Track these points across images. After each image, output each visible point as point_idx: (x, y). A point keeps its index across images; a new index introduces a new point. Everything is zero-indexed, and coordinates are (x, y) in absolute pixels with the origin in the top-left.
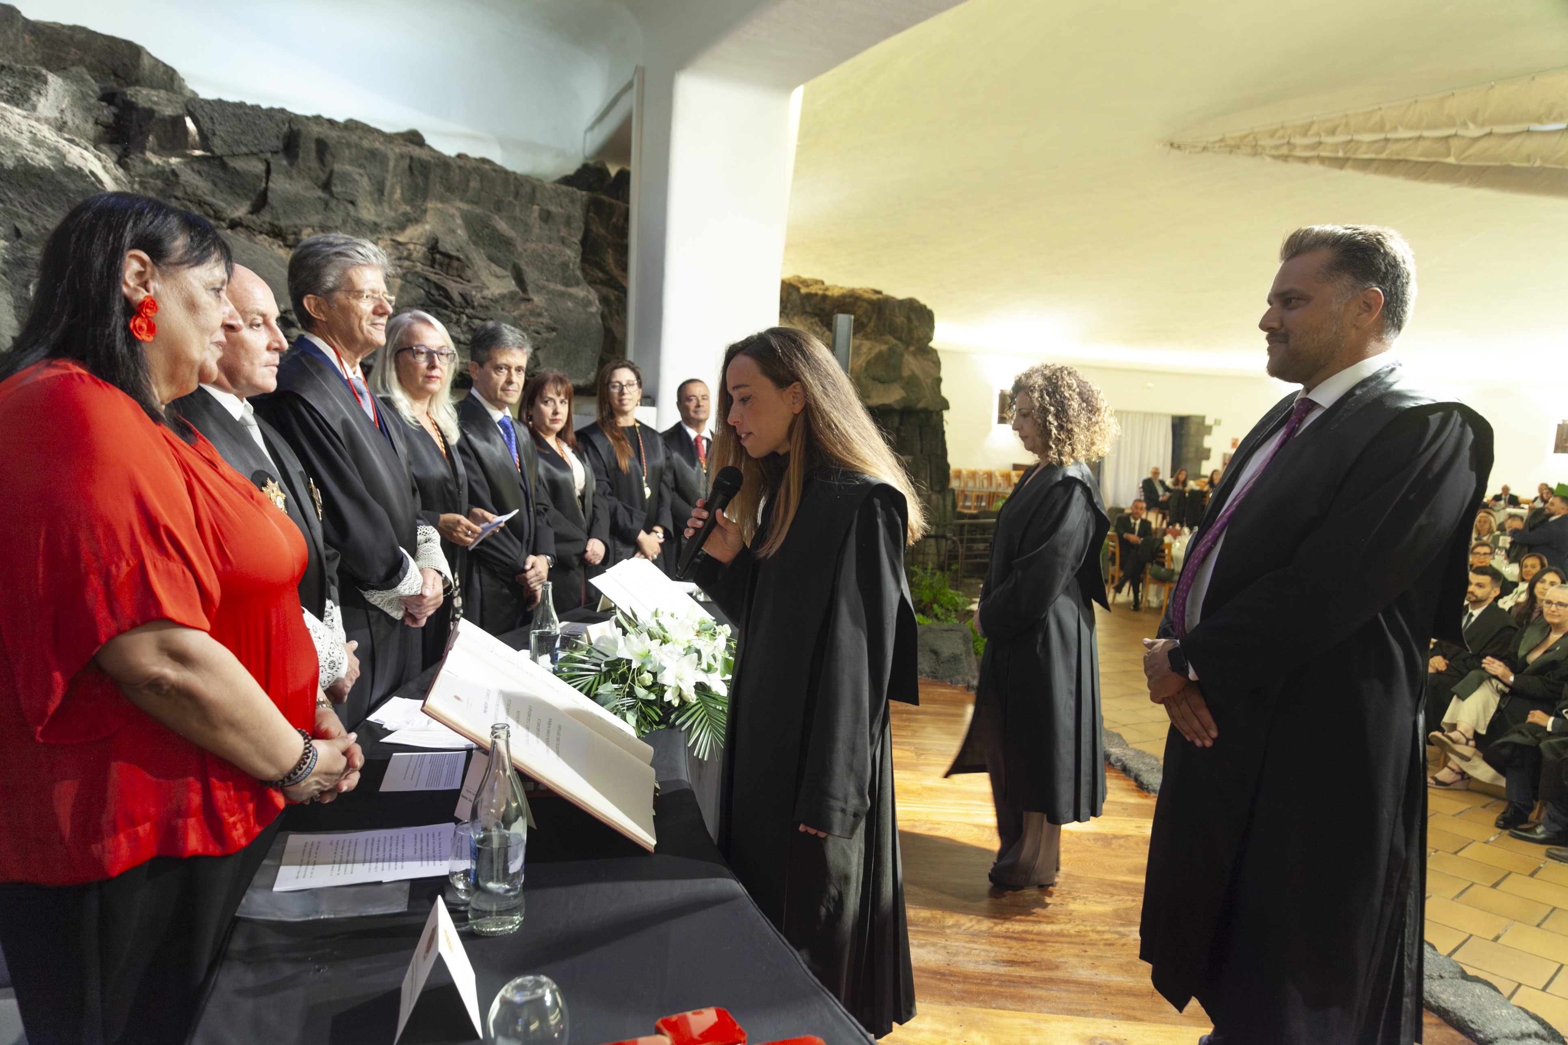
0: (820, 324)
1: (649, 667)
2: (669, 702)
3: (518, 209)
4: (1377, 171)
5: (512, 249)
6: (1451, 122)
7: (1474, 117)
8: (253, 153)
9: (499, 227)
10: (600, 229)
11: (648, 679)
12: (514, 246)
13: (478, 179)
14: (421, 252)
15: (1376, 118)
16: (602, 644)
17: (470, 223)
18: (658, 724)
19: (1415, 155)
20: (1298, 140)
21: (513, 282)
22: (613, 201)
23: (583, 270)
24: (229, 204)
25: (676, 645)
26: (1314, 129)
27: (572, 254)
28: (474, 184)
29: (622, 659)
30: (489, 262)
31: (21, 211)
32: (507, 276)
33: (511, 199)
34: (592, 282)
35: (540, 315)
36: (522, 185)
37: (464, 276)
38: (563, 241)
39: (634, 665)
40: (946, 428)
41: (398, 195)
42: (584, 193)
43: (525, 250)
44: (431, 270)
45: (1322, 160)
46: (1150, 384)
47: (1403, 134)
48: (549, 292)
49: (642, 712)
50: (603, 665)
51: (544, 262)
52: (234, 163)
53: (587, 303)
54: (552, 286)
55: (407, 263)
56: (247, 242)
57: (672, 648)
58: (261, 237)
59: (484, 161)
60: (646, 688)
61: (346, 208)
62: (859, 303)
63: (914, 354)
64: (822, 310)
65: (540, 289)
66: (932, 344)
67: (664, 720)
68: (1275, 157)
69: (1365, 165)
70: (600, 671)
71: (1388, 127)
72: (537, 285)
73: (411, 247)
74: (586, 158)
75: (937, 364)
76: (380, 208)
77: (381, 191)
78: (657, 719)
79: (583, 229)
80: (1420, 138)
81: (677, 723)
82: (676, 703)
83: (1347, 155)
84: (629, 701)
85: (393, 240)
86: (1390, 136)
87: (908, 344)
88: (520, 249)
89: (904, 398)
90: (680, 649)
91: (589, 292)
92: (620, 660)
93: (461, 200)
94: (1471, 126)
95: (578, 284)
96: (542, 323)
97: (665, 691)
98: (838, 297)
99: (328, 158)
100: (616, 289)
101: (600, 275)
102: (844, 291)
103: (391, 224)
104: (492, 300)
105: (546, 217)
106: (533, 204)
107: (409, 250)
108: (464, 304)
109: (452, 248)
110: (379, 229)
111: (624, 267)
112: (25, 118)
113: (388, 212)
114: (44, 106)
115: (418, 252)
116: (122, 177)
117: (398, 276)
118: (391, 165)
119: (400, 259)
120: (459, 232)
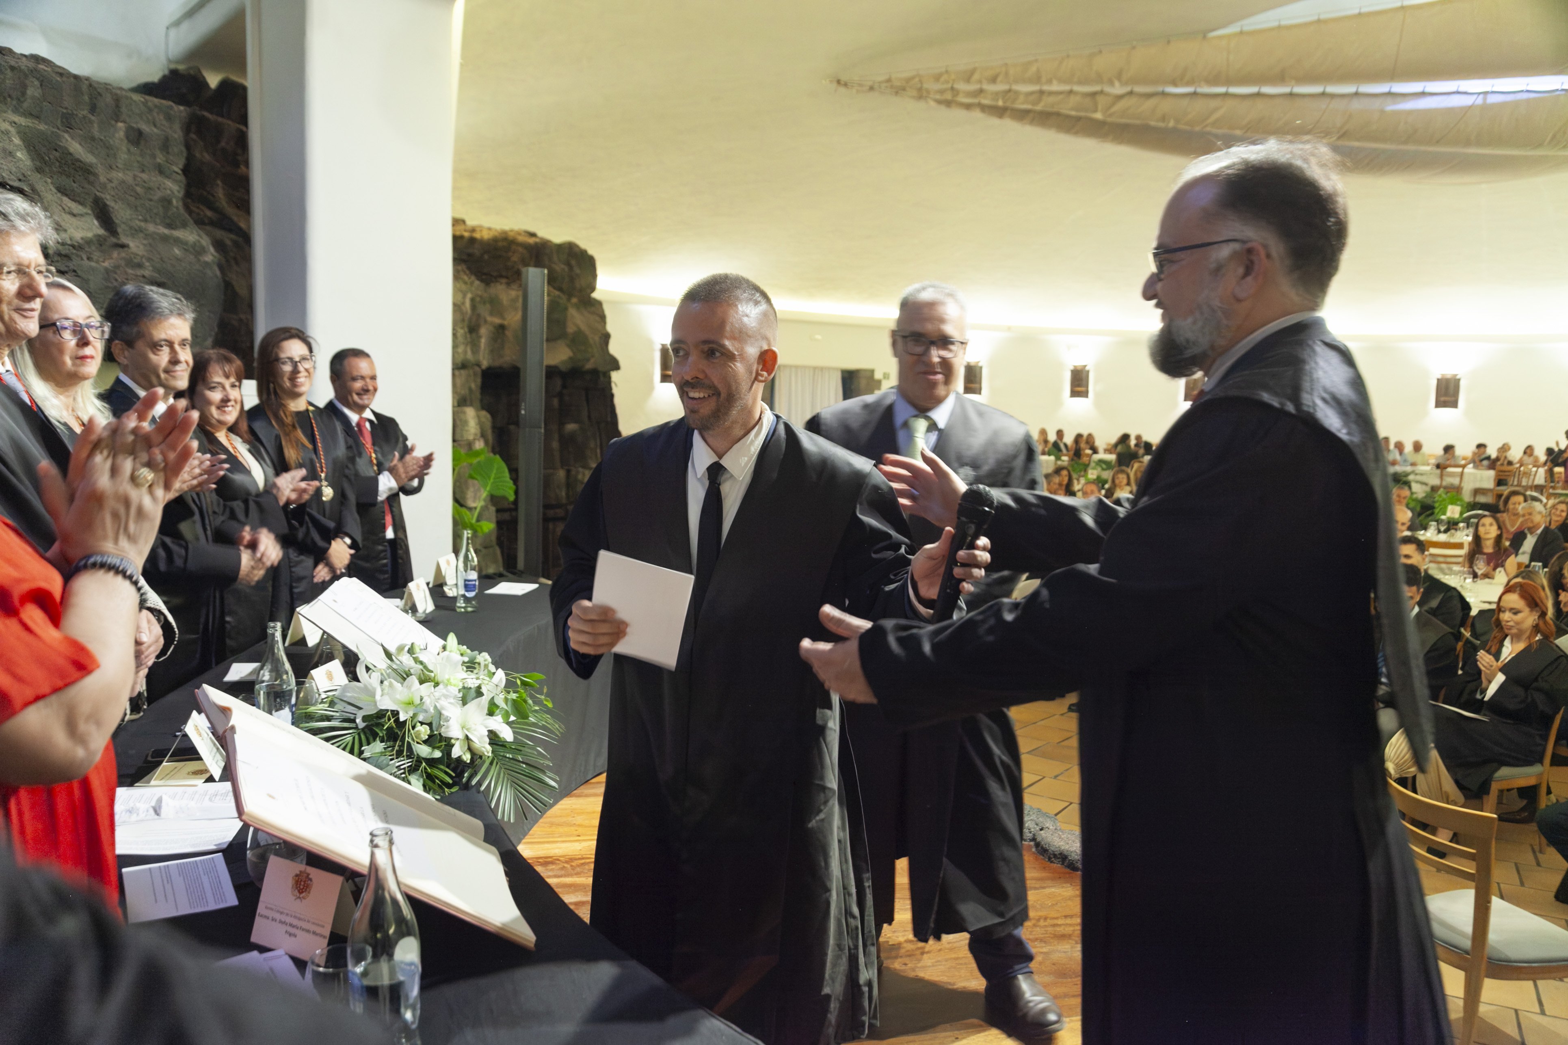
0: (468, 272)
1: (421, 718)
2: (459, 759)
3: (96, 127)
4: (1032, 122)
5: (92, 178)
6: (1099, 79)
7: (1119, 77)
9: (71, 150)
10: (206, 155)
11: (424, 731)
12: (95, 175)
13: (37, 83)
15: (1034, 69)
16: (349, 694)
17: (32, 143)
18: (449, 786)
19: (1068, 108)
20: (962, 86)
21: (96, 222)
22: (220, 119)
23: (187, 207)
25: (449, 687)
26: (976, 76)
27: (174, 188)
28: (33, 91)
29: (387, 711)
30: (59, 195)
32: (87, 214)
33: (85, 112)
34: (200, 222)
35: (140, 266)
36: (100, 94)
38: (161, 170)
39: (402, 718)
40: (615, 390)
42: (182, 108)
43: (110, 181)
45: (983, 108)
46: (818, 337)
47: (1055, 87)
48: (147, 236)
49: (426, 772)
50: (358, 721)
51: (137, 196)
53: (198, 251)
54: (151, 228)
57: (444, 691)
59: (37, 59)
60: (425, 742)
62: (514, 247)
63: (577, 307)
64: (469, 255)
65: (136, 232)
66: (595, 295)
67: (457, 780)
68: (939, 102)
69: (1022, 115)
70: (356, 728)
71: (1044, 79)
72: (131, 228)
74: (170, 61)
75: (603, 318)
78: (451, 781)
79: (185, 154)
80: (1071, 92)
81: (474, 782)
82: (467, 758)
83: (1008, 104)
84: (406, 763)
86: (1046, 88)
87: (570, 296)
88: (102, 179)
89: (570, 358)
90: (454, 691)
91: (199, 235)
92: (381, 714)
93: (16, 111)
94: (1117, 84)
95: (184, 225)
96: (144, 277)
97: (453, 745)
98: (489, 240)
100: (230, 231)
101: (209, 213)
102: (496, 234)
104: (73, 246)
105: (136, 137)
106: (117, 121)
109: (13, 177)
111: (245, 205)
120: (19, 155)
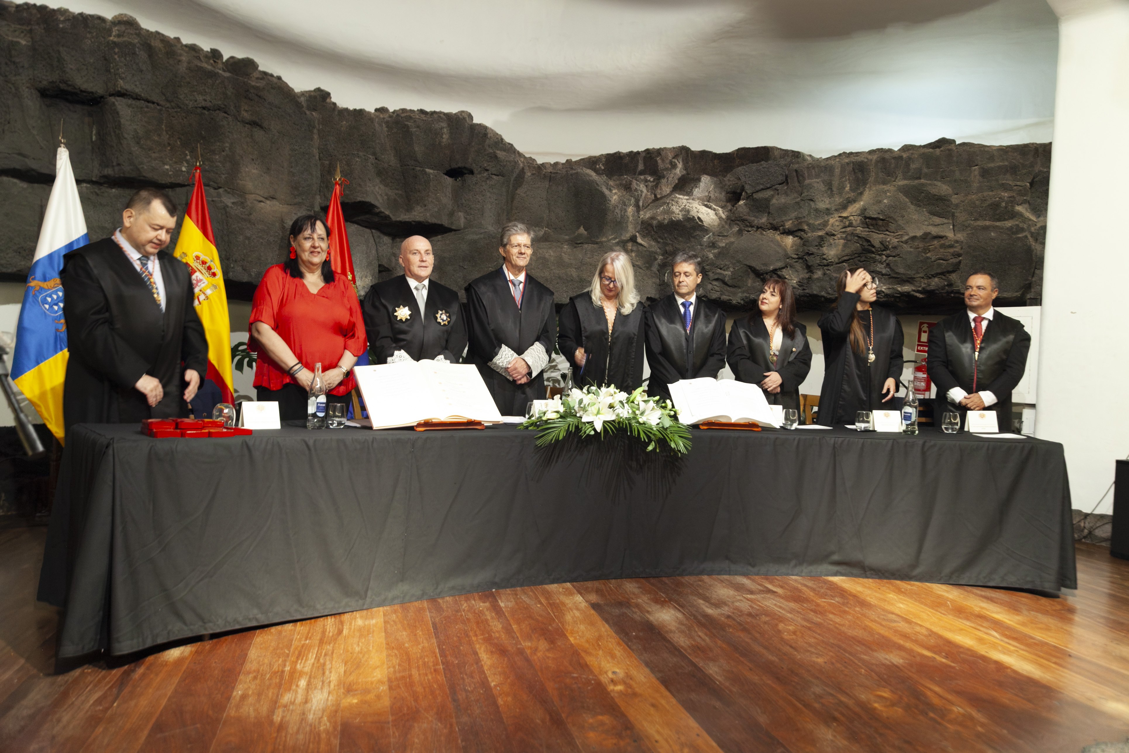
3: (957, 173)
8: (768, 188)
9: (933, 190)
12: (949, 200)
13: (921, 161)
14: (859, 220)
17: (908, 192)
21: (951, 227)
24: (757, 217)
28: (915, 165)
30: (931, 216)
31: (669, 242)
32: (947, 223)
33: (953, 167)
37: (889, 229)
41: (847, 188)
43: (961, 202)
44: (867, 229)
48: (973, 228)
51: (975, 207)
52: (755, 196)
54: (980, 223)
55: (849, 229)
56: (760, 236)
58: (768, 232)
61: (809, 204)
65: (966, 227)
72: (964, 225)
73: (852, 218)
76: (832, 199)
77: (830, 189)
79: (1034, 172)
85: (840, 217)
88: (955, 201)
93: (901, 179)
95: (1012, 217)
99: (801, 178)
103: (836, 207)
104: (902, 242)
105: (985, 173)
106: (971, 166)
107: (850, 220)
108: (883, 248)
110: (831, 211)
112: (687, 199)
113: (838, 200)
114: (697, 192)
115: (856, 221)
116: (724, 216)
117: (842, 238)
118: (837, 171)
119: (845, 227)
120: (885, 201)
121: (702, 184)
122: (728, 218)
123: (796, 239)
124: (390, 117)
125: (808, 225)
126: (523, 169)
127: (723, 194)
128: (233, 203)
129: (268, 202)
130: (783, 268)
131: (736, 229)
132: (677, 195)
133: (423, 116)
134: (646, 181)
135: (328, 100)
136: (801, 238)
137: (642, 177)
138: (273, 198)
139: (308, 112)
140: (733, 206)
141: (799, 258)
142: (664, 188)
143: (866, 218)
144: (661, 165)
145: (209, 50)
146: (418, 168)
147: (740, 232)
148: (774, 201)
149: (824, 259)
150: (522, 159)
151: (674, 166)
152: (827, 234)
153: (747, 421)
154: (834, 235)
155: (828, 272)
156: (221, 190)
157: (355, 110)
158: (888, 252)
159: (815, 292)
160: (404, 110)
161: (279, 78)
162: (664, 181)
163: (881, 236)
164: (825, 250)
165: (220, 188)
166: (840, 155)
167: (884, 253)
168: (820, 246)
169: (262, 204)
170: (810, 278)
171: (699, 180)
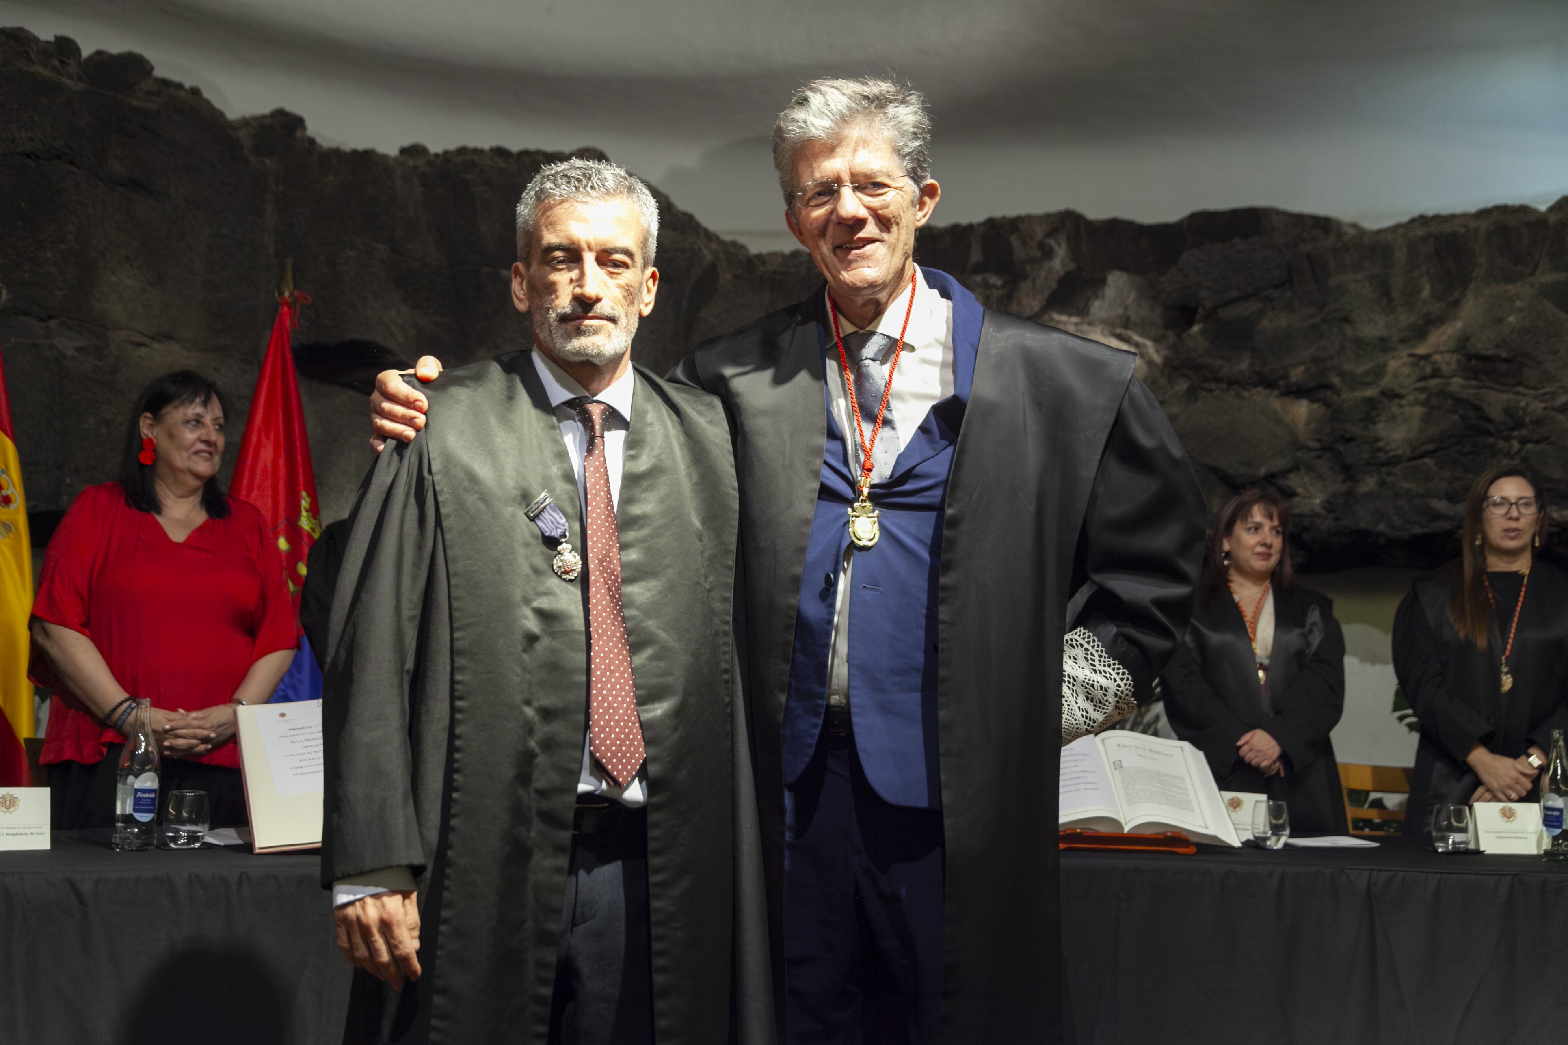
8: (1251, 296)
14: (1454, 361)
24: (1227, 360)
37: (1523, 381)
41: (1426, 293)
44: (1474, 383)
52: (1223, 313)
55: (1434, 382)
56: (1236, 401)
58: (1254, 391)
61: (1341, 329)
73: (1437, 357)
76: (1393, 317)
77: (1387, 294)
85: (1411, 355)
99: (1321, 273)
103: (1402, 335)
107: (1434, 363)
109: (1488, 346)
110: (1390, 344)
112: (1076, 324)
113: (1405, 318)
114: (1098, 308)
115: (1448, 364)
116: (1157, 358)
117: (1417, 403)
118: (1400, 255)
119: (1424, 378)
120: (1512, 319)
121: (1110, 292)
122: (1167, 361)
123: (1315, 406)
124: (430, 163)
125: (1342, 374)
126: (713, 266)
127: (1158, 311)
128: (78, 349)
129: (156, 346)
130: (1289, 471)
131: (1182, 386)
132: (1056, 316)
133: (500, 162)
134: (987, 286)
135: (299, 134)
136: (1327, 404)
137: (978, 278)
138: (168, 337)
139: (253, 159)
140: (1179, 337)
141: (1323, 449)
142: (1026, 301)
143: (1470, 357)
144: (1019, 251)
145: (52, 39)
146: (486, 269)
147: (1192, 394)
148: (1265, 324)
149: (1380, 450)
150: (714, 246)
151: (1048, 253)
152: (1383, 393)
153: (1161, 830)
154: (1399, 396)
155: (1389, 479)
156: (53, 323)
157: (355, 152)
158: (1524, 432)
159: (1363, 525)
160: (462, 151)
161: (195, 92)
162: (1025, 286)
163: (1505, 397)
164: (1380, 429)
165: (51, 317)
166: (1413, 221)
167: (1515, 433)
168: (1369, 419)
169: (144, 350)
170: (1349, 494)
171: (1102, 282)
